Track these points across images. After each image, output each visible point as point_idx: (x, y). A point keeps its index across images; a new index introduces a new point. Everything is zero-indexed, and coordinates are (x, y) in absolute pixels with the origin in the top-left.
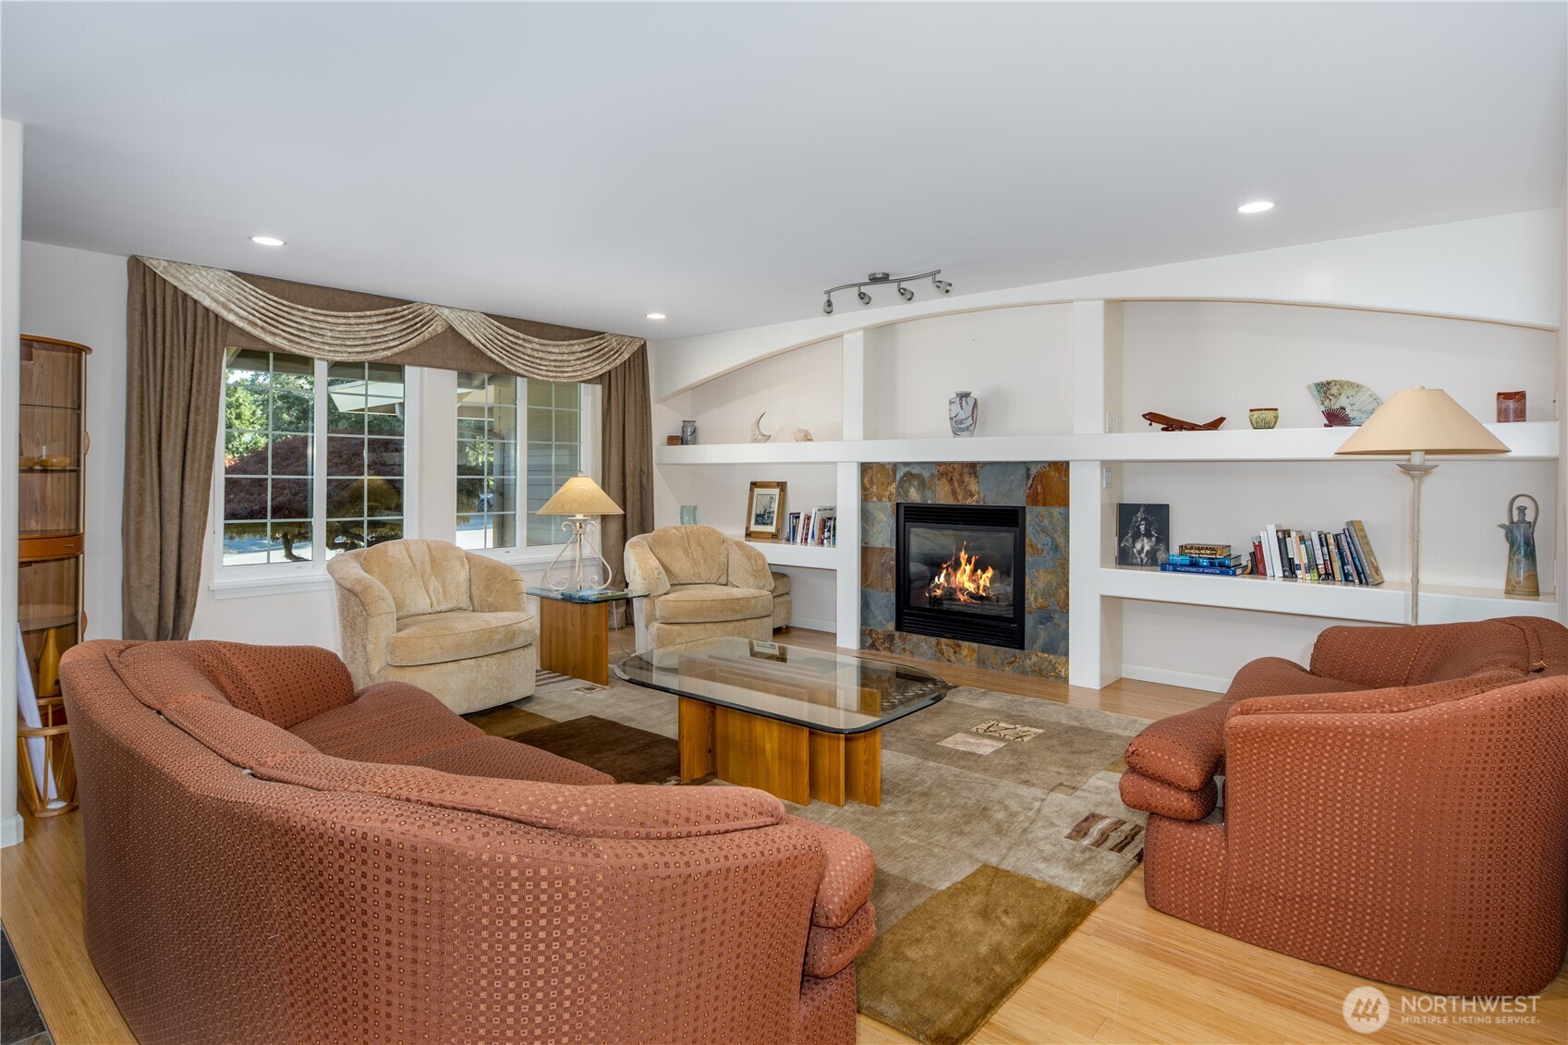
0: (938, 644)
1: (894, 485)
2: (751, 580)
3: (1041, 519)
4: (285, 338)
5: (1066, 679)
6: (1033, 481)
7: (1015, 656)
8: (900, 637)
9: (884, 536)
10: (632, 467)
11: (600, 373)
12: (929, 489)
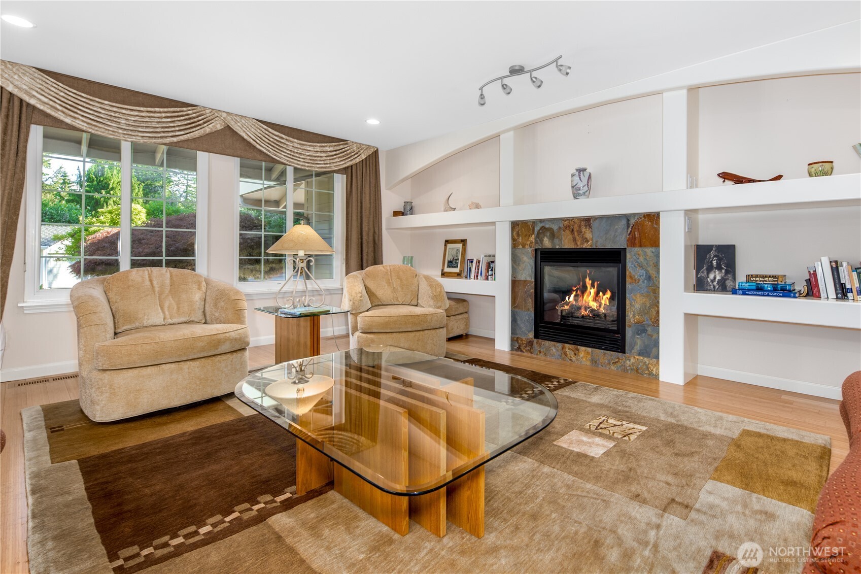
0: (563, 348)
1: (533, 236)
2: (431, 303)
3: (637, 256)
4: (83, 121)
5: (657, 377)
6: (632, 229)
7: (618, 358)
8: (537, 343)
9: (527, 274)
10: (366, 229)
11: (344, 166)
12: (557, 237)
